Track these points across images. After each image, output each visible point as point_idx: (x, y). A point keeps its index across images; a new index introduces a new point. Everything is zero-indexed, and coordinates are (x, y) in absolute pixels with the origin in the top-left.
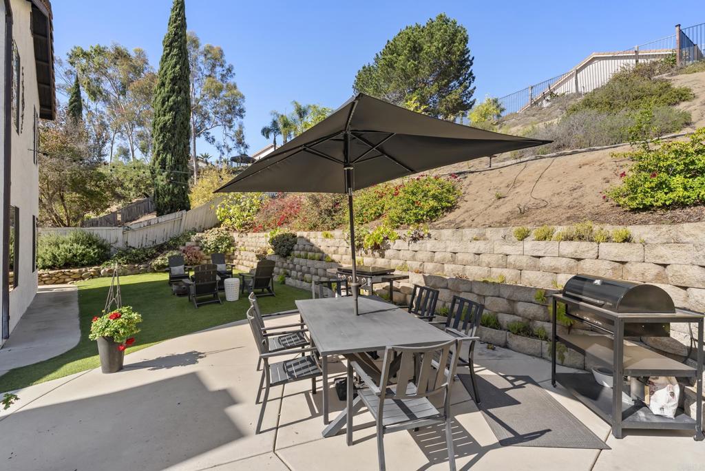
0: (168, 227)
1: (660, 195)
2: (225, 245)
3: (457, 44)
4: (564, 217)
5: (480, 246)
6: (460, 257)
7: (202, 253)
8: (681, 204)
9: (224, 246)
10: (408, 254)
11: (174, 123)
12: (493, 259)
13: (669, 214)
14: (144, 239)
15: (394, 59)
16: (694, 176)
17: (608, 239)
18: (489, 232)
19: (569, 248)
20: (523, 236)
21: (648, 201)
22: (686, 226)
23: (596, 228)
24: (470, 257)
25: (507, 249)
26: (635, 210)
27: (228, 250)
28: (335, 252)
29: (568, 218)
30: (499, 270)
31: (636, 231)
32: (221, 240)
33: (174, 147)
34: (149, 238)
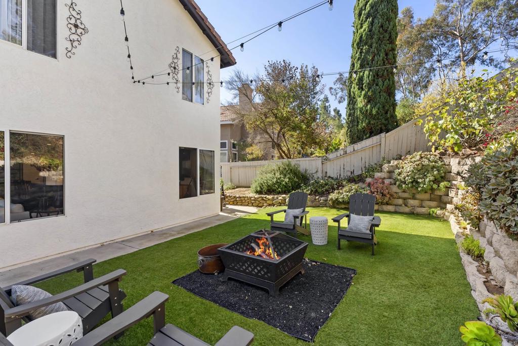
0: (366, 155)
2: (430, 177)
7: (394, 189)
9: (427, 180)
11: (370, 31)
14: (342, 170)
27: (435, 186)
32: (423, 170)
33: (373, 60)
34: (346, 169)
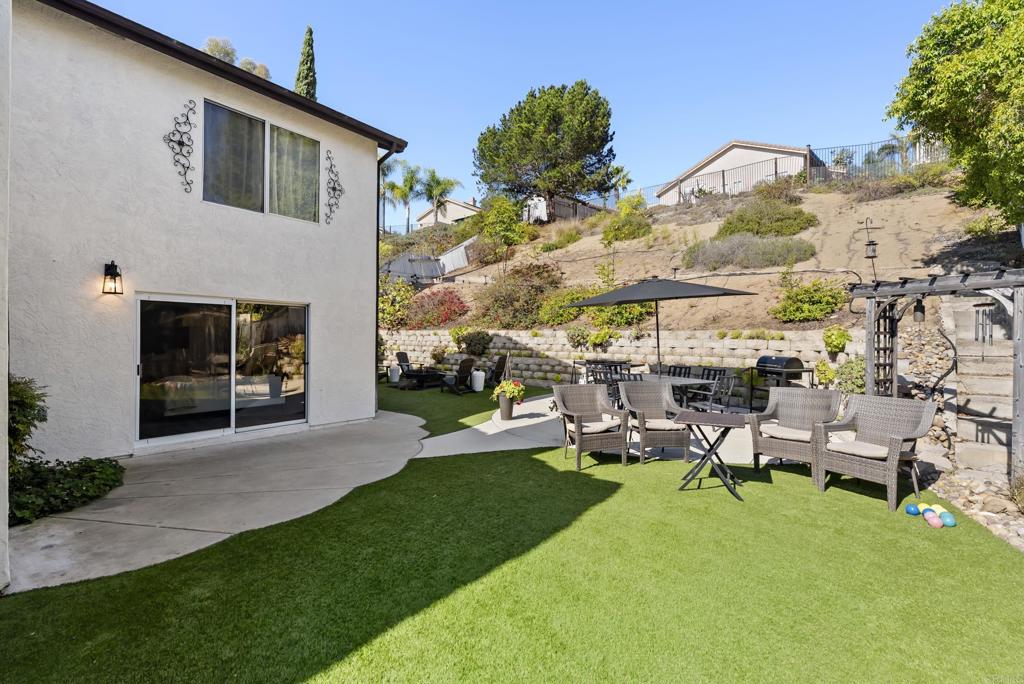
1: (798, 314)
3: (599, 119)
4: (744, 324)
5: (692, 343)
6: (678, 350)
8: (806, 320)
10: (633, 349)
12: (703, 351)
13: (802, 325)
15: (531, 128)
16: (813, 304)
17: (773, 338)
18: (698, 333)
19: (753, 343)
20: (723, 336)
21: (792, 317)
22: (809, 332)
23: (767, 332)
24: (687, 350)
25: (713, 345)
26: (785, 322)
28: (548, 350)
29: (748, 325)
30: (708, 358)
31: (787, 334)
